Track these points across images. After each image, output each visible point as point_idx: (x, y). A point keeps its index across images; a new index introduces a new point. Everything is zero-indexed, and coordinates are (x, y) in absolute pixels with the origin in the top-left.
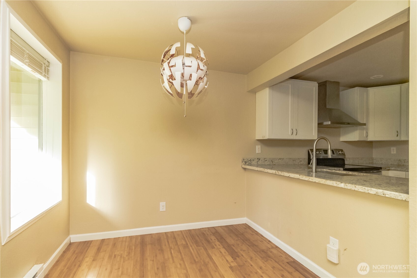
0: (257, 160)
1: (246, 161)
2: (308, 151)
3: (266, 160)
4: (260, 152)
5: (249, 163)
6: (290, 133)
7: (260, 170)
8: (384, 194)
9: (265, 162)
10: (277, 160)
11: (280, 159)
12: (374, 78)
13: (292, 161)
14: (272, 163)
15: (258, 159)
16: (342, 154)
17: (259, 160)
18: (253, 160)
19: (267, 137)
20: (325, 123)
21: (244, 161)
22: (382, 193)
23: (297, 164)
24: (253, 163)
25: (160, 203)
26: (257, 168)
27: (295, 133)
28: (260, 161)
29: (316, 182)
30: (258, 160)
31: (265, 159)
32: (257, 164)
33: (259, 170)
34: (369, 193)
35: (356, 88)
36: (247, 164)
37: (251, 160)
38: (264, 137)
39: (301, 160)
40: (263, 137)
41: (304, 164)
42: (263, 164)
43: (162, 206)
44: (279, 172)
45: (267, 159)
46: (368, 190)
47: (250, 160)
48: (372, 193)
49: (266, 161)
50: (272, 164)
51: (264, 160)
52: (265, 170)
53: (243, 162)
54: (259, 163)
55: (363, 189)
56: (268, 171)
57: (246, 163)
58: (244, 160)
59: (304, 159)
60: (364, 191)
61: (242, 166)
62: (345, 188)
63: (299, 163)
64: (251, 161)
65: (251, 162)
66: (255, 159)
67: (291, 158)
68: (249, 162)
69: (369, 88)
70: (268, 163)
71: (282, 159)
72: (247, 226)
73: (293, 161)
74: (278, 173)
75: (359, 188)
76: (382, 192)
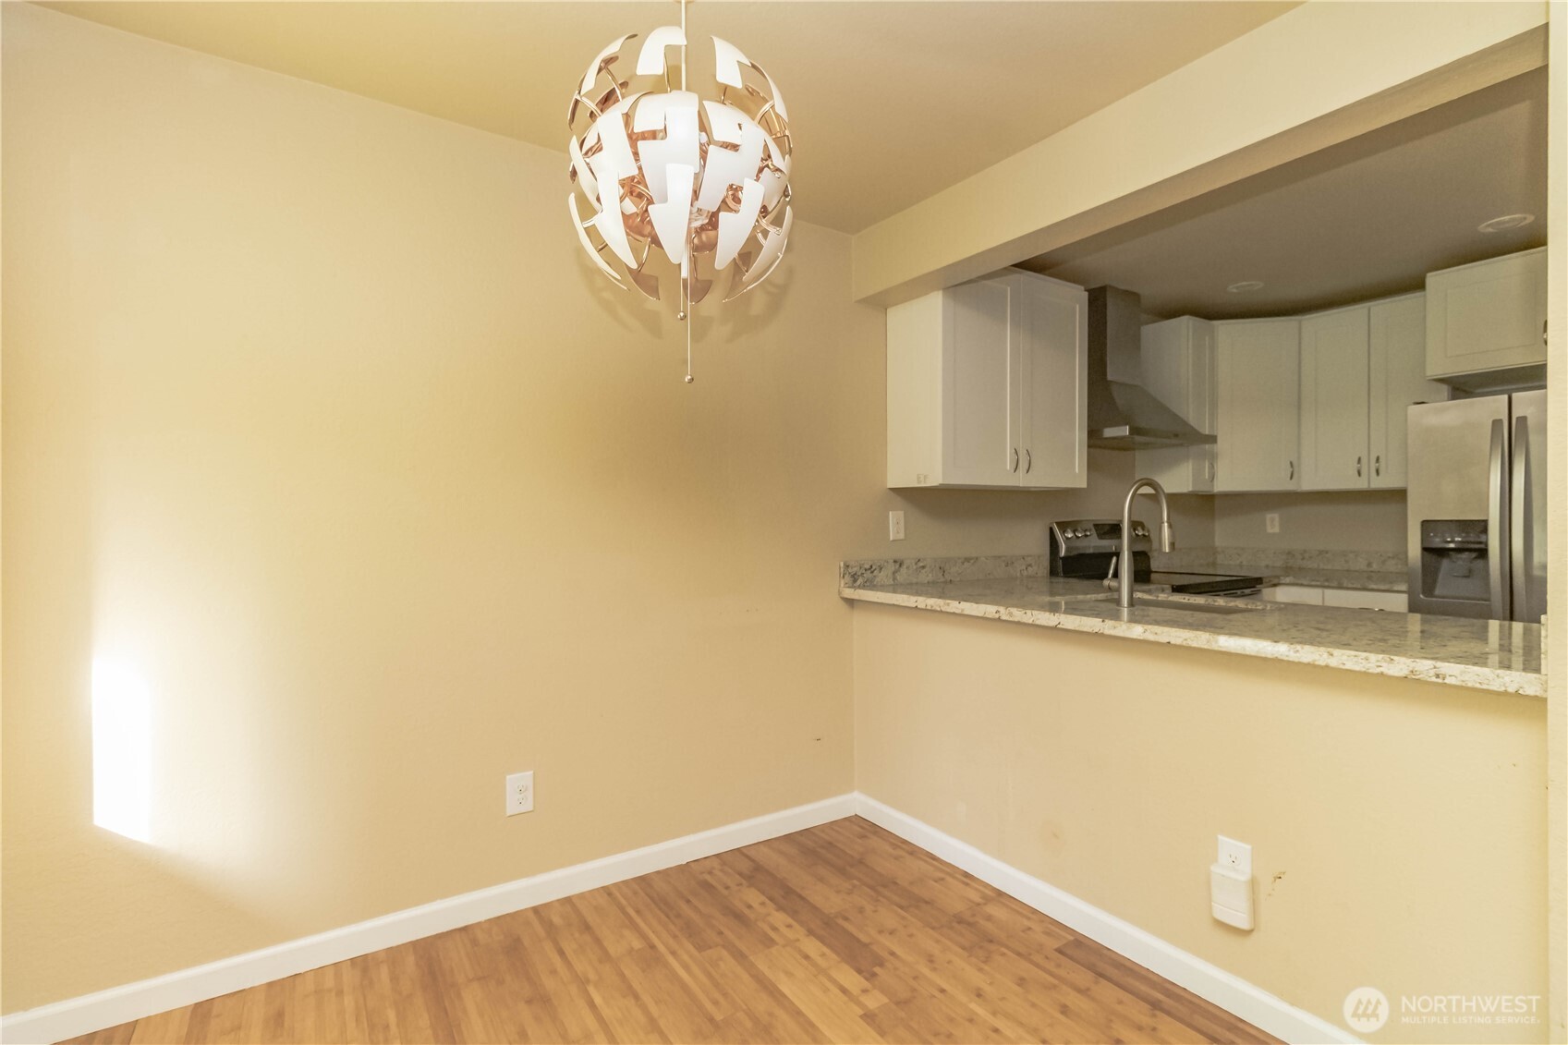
0: (892, 567)
1: (855, 574)
2: (1051, 530)
3: (922, 564)
4: (901, 536)
5: (868, 580)
6: (1009, 464)
7: (929, 607)
8: (1438, 676)
9: (920, 574)
10: (958, 565)
11: (967, 560)
12: (1239, 289)
13: (1003, 564)
14: (943, 575)
15: (895, 562)
16: (1144, 535)
17: (900, 565)
18: (881, 569)
19: (935, 479)
20: (1109, 432)
21: (850, 570)
22: (1432, 672)
23: (1018, 574)
24: (882, 577)
25: (508, 777)
26: (913, 599)
27: (1023, 465)
28: (904, 570)
29: (1173, 642)
30: (897, 566)
31: (919, 560)
32: (892, 583)
33: (921, 606)
34: (1382, 673)
35: (1185, 318)
36: (858, 583)
37: (871, 567)
38: (922, 479)
39: (1029, 560)
40: (919, 478)
41: (1039, 575)
42: (915, 580)
43: (518, 790)
44: (1014, 610)
45: (925, 563)
46: (1379, 664)
47: (868, 567)
48: (1396, 674)
49: (923, 571)
50: (942, 579)
51: (915, 567)
52: (948, 604)
53: (846, 576)
54: (898, 577)
55: (1363, 661)
56: (963, 610)
57: (854, 577)
58: (848, 566)
59: (1039, 557)
60: (1364, 670)
61: (840, 593)
62: (1291, 659)
63: (1025, 573)
64: (872, 572)
65: (875, 574)
66: (885, 564)
67: (1000, 557)
68: (867, 575)
69: (1216, 323)
70: (930, 578)
71: (972, 561)
72: (863, 827)
73: (1007, 566)
74: (1011, 614)
75: (1345, 657)
76: (1432, 667)
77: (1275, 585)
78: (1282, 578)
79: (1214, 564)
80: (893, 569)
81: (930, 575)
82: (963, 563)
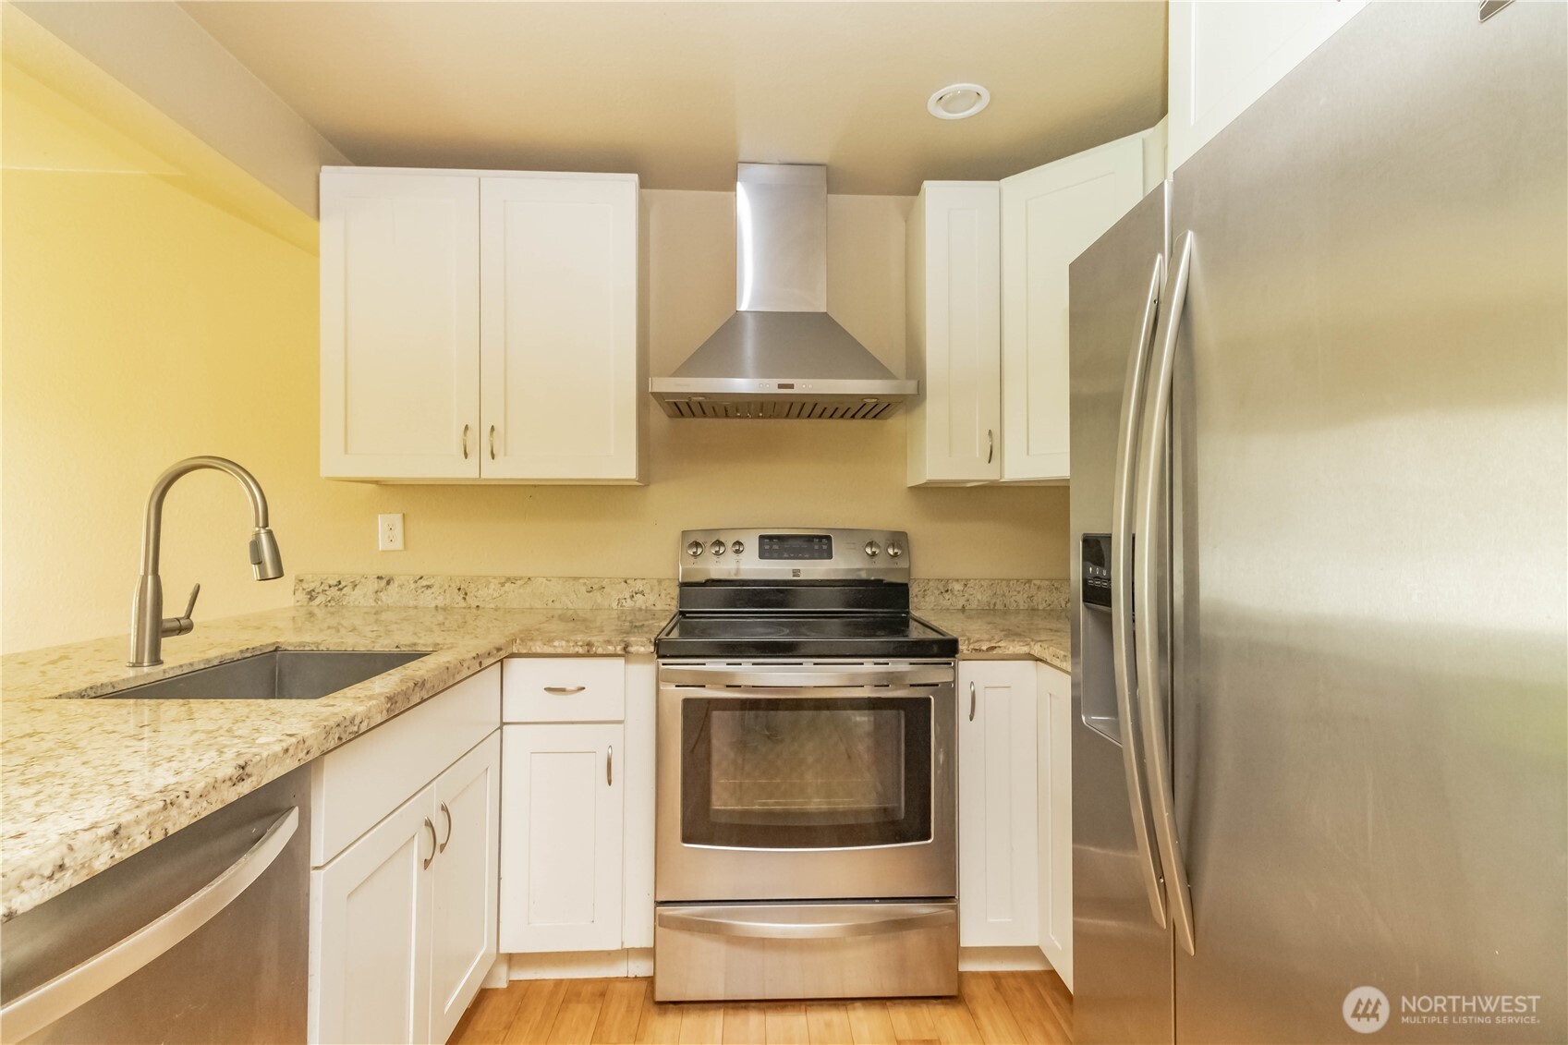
0: (376, 585)
1: (313, 590)
3: (424, 583)
4: (398, 545)
5: (333, 599)
9: (422, 595)
10: (492, 586)
11: (511, 580)
13: (583, 589)
14: (464, 599)
15: (379, 578)
16: (888, 555)
17: (388, 583)
18: (356, 586)
21: (305, 586)
23: (614, 605)
24: (355, 596)
28: (393, 587)
30: (383, 583)
31: (421, 578)
32: (374, 604)
36: (317, 601)
37: (340, 582)
39: (639, 585)
41: (659, 607)
42: (412, 603)
45: (433, 581)
47: (335, 583)
49: (430, 591)
50: (463, 604)
51: (413, 586)
53: (297, 593)
54: (384, 598)
57: (313, 595)
58: (301, 581)
59: (660, 581)
63: (629, 604)
64: (339, 590)
65: (344, 591)
66: (363, 580)
67: (576, 579)
68: (334, 592)
70: (440, 602)
71: (519, 583)
73: (589, 591)
80: (376, 586)
81: (441, 597)
82: (503, 585)
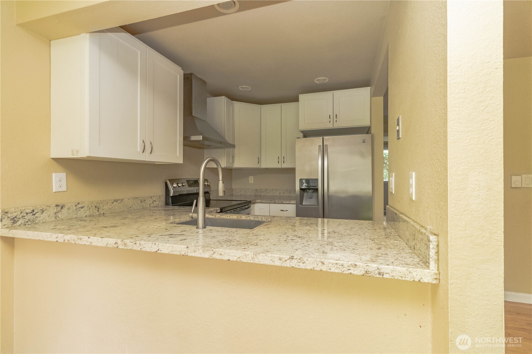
1: (15, 218)
2: (166, 183)
3: (80, 206)
4: (64, 188)
5: (29, 220)
6: (139, 148)
7: (66, 241)
8: (380, 274)
9: (79, 212)
10: (109, 204)
11: (116, 201)
12: (242, 89)
14: (98, 211)
15: (57, 206)
16: (208, 185)
17: (62, 208)
18: (43, 211)
19: (84, 152)
20: (193, 138)
21: (10, 215)
22: (377, 272)
24: (43, 219)
26: (54, 236)
27: (148, 149)
28: (65, 210)
30: (59, 208)
31: (78, 204)
32: (54, 220)
33: (61, 240)
35: (224, 97)
36: (18, 224)
37: (33, 211)
38: (75, 152)
39: (154, 199)
40: (73, 152)
41: (160, 205)
42: (74, 216)
44: (127, 241)
45: (84, 204)
47: (30, 211)
48: (358, 274)
49: (83, 209)
50: (97, 213)
51: (75, 208)
52: (81, 239)
53: (5, 221)
54: (60, 216)
56: (91, 243)
57: (14, 221)
58: (7, 213)
59: (160, 196)
63: (152, 205)
64: (34, 214)
65: (36, 215)
66: (48, 208)
67: (137, 198)
68: (29, 217)
69: (234, 102)
70: (88, 213)
71: (119, 201)
73: (141, 202)
74: (125, 245)
76: (377, 268)
77: (254, 203)
78: (257, 200)
79: (232, 195)
80: (55, 210)
81: (88, 212)
82: (113, 203)
